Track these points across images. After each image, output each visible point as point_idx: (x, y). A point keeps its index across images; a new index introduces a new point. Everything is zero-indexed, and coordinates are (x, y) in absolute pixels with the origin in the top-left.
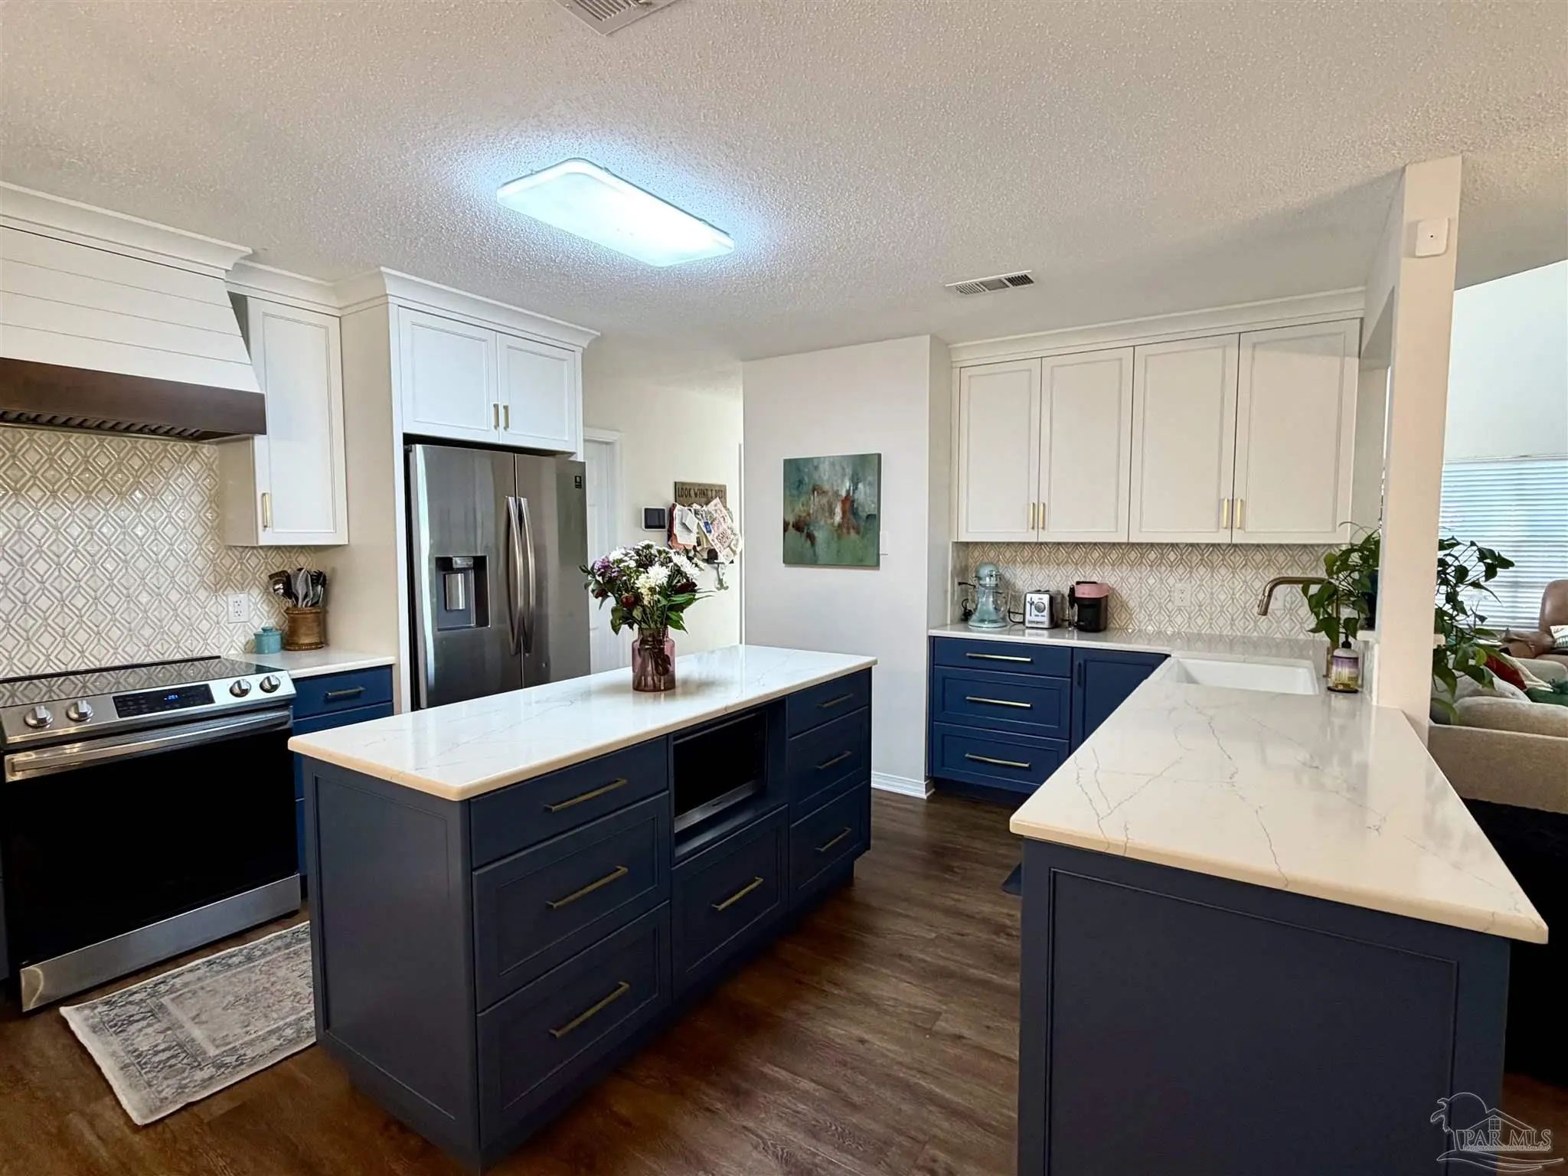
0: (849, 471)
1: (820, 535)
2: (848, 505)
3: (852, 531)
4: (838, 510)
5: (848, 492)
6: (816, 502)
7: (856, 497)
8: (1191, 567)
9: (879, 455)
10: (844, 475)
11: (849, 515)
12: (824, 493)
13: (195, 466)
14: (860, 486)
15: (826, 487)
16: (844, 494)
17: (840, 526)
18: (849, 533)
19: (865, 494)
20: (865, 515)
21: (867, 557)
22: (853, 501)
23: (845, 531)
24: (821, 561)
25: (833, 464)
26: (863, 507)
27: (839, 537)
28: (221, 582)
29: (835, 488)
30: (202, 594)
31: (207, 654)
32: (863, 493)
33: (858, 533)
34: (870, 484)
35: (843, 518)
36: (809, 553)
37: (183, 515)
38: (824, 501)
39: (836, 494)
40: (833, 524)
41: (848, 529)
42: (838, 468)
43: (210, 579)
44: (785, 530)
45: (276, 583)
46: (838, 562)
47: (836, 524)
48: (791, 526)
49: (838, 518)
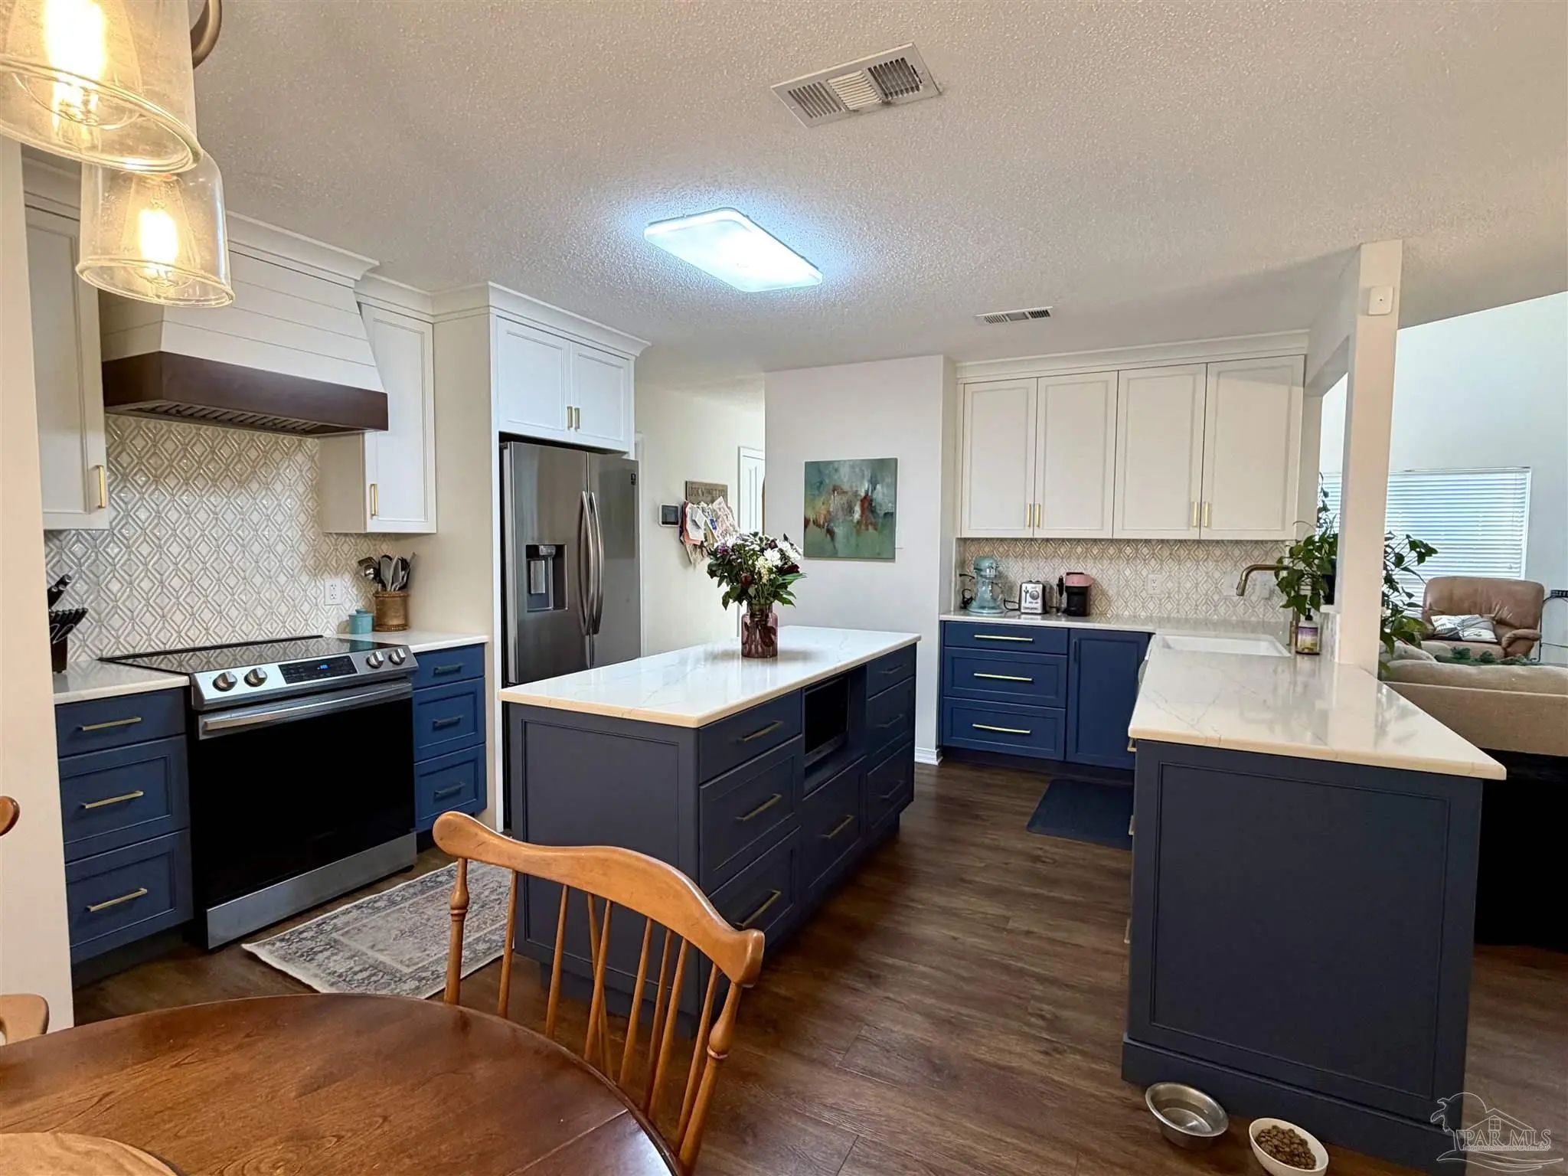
0: (868, 474)
1: (839, 531)
2: (866, 505)
3: (870, 527)
4: (857, 508)
5: (867, 494)
6: (836, 502)
7: (874, 496)
8: (1161, 560)
9: (896, 460)
10: (863, 477)
11: (867, 512)
12: (845, 493)
14: (878, 487)
15: (846, 487)
16: (863, 494)
18: (867, 529)
19: (883, 494)
20: (883, 513)
21: (885, 552)
22: (871, 501)
23: (863, 527)
24: (840, 555)
25: (852, 467)
26: (881, 505)
27: (858, 533)
28: (319, 568)
29: (855, 489)
30: (304, 578)
31: (307, 634)
32: (880, 493)
33: (876, 529)
34: (888, 486)
35: (861, 516)
36: (829, 547)
37: (290, 503)
38: (845, 499)
39: (856, 494)
40: (852, 521)
41: (867, 525)
42: (857, 470)
43: (310, 562)
44: (806, 526)
45: (367, 568)
46: (856, 555)
47: (855, 521)
48: (811, 523)
49: (857, 516)
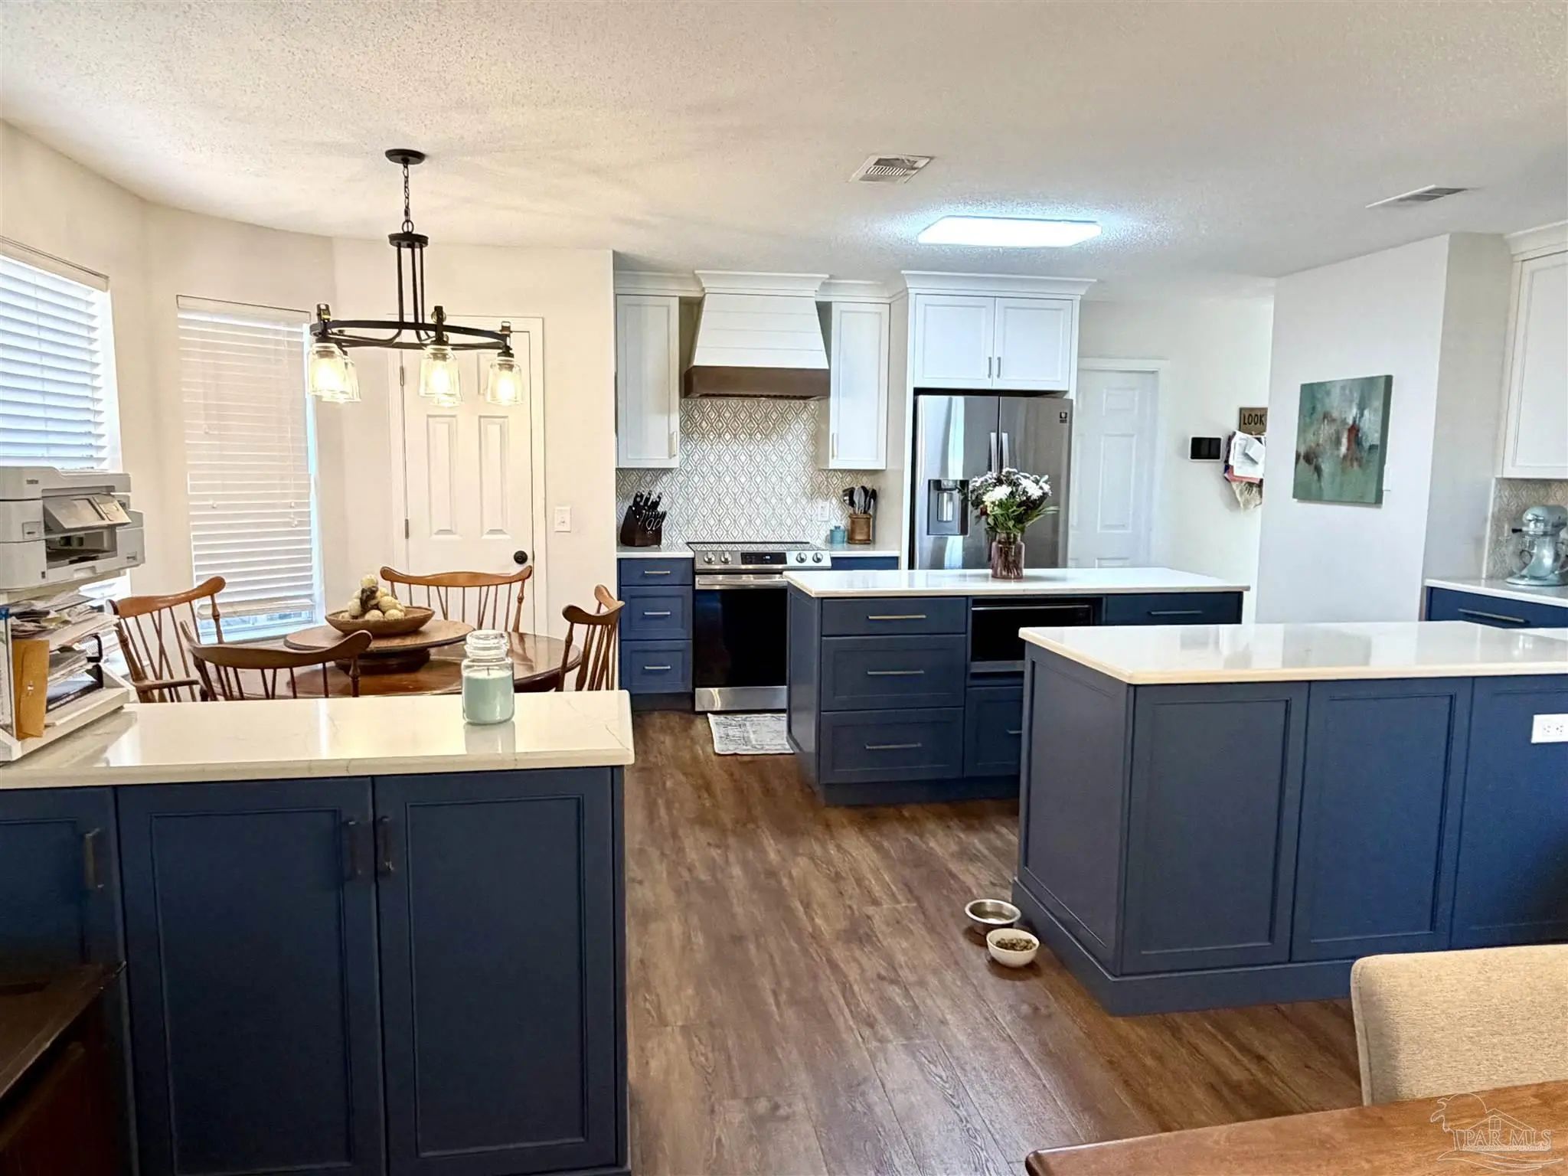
0: (1356, 395)
1: (1326, 467)
2: (1353, 436)
3: (1355, 464)
4: (1344, 441)
5: (1354, 422)
6: (1326, 431)
7: (1362, 425)
9: (1389, 379)
10: (1351, 401)
11: (1354, 446)
12: (1334, 420)
13: (805, 416)
14: (1366, 412)
15: (1335, 414)
16: (1350, 422)
17: (1345, 457)
18: (1352, 465)
19: (1372, 422)
20: (1368, 444)
21: (1369, 493)
22: (1358, 431)
23: (1348, 463)
24: (1325, 497)
25: (1343, 388)
26: (1367, 437)
27: (1343, 471)
28: (816, 493)
29: (1343, 416)
30: (804, 501)
31: (804, 540)
32: (1370, 424)
33: (1360, 466)
34: (1376, 410)
35: (1348, 449)
36: (1314, 486)
37: (797, 447)
38: (1333, 430)
39: (1344, 421)
40: (1338, 456)
41: (1351, 460)
42: (1347, 392)
43: (808, 490)
44: (1297, 463)
45: (845, 495)
47: (1341, 456)
48: (1302, 458)
49: (1343, 449)
